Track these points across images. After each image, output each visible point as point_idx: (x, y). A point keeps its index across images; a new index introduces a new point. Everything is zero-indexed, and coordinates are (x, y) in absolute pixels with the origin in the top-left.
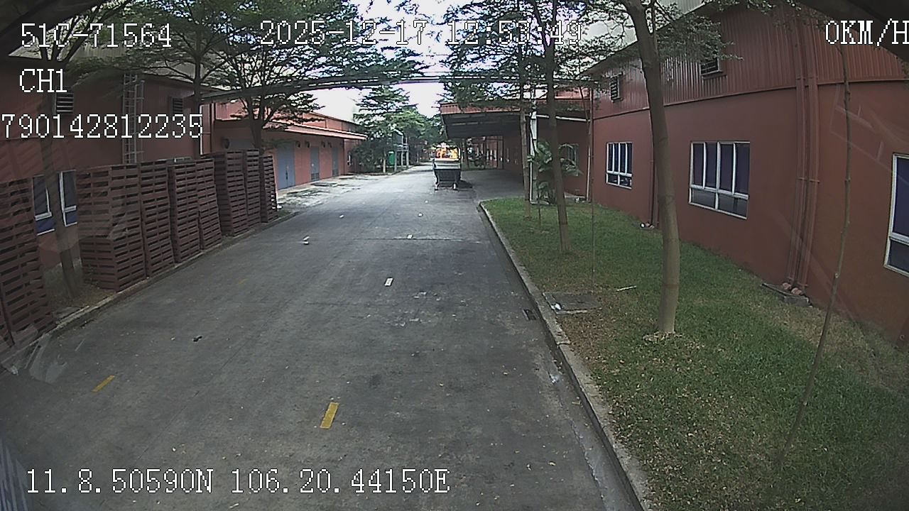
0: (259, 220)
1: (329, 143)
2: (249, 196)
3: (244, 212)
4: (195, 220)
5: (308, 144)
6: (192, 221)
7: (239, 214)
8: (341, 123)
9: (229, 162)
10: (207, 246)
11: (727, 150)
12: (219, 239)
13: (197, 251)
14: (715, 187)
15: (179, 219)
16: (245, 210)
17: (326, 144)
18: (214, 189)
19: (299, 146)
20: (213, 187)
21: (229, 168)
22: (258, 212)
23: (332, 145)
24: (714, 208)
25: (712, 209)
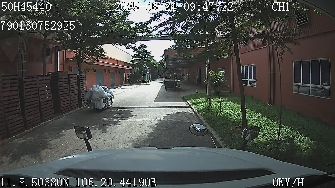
0: (78, 106)
1: (119, 71)
2: (71, 94)
3: (69, 102)
4: (37, 106)
5: (109, 71)
6: (35, 107)
7: (66, 103)
8: (124, 63)
9: (59, 77)
10: (45, 120)
11: (315, 64)
12: (53, 116)
13: (39, 122)
14: (310, 84)
15: (26, 106)
16: (69, 101)
17: (118, 71)
18: (51, 90)
19: (106, 72)
20: (50, 89)
21: (60, 80)
22: (77, 102)
23: (120, 72)
24: (309, 94)
25: (308, 95)
